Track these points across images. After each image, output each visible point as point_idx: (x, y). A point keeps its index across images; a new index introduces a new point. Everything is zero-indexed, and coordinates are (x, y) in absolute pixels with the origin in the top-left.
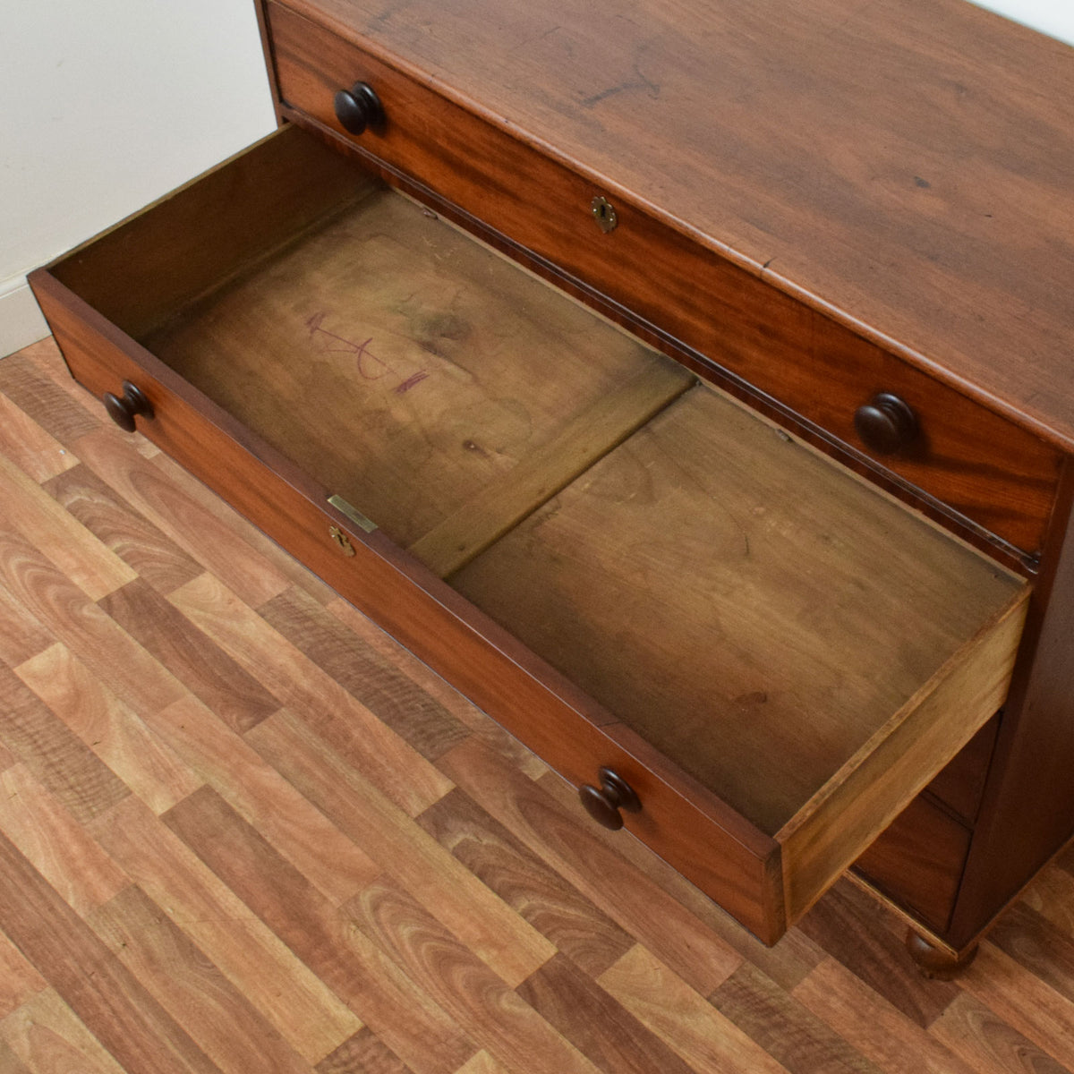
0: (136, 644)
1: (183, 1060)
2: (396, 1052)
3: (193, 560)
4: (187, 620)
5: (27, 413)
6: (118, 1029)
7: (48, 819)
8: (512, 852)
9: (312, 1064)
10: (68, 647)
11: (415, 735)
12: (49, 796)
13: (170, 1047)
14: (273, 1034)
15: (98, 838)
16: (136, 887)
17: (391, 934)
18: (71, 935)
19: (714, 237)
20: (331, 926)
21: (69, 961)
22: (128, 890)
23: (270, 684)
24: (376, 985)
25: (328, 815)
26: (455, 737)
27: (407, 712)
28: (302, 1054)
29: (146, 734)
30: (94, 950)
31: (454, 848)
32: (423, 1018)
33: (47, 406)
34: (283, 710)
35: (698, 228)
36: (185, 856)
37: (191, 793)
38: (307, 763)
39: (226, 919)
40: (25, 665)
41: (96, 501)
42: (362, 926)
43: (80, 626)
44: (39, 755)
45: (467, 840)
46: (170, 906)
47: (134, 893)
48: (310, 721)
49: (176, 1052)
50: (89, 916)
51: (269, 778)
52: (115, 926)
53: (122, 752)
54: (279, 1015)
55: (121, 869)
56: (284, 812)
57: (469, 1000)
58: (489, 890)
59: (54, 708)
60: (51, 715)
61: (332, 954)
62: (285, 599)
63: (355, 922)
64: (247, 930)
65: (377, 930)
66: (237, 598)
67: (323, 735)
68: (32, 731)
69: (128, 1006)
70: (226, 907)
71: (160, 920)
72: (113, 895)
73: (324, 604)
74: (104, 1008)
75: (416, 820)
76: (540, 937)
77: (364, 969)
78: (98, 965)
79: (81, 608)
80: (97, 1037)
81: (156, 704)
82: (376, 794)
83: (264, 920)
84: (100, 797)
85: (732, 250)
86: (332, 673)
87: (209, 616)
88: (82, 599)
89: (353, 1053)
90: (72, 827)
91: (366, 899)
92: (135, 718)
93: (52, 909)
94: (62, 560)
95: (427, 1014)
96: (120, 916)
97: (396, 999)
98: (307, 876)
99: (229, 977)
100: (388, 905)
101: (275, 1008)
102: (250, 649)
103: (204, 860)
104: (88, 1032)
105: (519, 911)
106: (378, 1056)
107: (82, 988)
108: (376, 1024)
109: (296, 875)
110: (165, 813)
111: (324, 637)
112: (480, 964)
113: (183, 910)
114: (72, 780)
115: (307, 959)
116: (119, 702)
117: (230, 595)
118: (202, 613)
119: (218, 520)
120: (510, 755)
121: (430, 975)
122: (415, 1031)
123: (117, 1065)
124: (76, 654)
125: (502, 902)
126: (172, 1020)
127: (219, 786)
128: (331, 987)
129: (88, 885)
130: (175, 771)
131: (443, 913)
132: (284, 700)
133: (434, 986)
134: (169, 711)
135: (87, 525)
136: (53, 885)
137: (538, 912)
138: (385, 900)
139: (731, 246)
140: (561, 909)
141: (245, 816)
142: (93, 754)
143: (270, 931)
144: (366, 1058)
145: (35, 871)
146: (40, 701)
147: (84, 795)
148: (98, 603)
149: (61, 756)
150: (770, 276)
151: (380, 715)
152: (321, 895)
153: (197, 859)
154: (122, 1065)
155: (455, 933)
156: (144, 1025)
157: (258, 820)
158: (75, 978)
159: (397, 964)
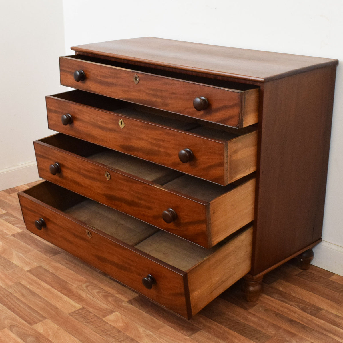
1: (31, 312)
2: (92, 312)
9: (68, 313)
13: (27, 310)
15: (9, 274)
16: (19, 283)
17: (91, 292)
20: (74, 290)
24: (86, 300)
28: (65, 312)
29: (23, 257)
30: (7, 293)
32: (99, 306)
37: (35, 267)
39: (44, 288)
42: (83, 290)
43: (6, 239)
46: (29, 286)
49: (29, 311)
51: (57, 265)
52: (13, 289)
53: (16, 260)
54: (59, 305)
56: (62, 270)
57: (113, 303)
61: (74, 295)
63: (81, 289)
64: (50, 290)
65: (87, 291)
69: (16, 303)
70: (44, 286)
71: (26, 288)
74: (9, 303)
77: (83, 297)
78: (8, 295)
79: (6, 236)
81: (27, 252)
83: (55, 289)
84: (10, 267)
88: (7, 234)
89: (79, 312)
90: (2, 272)
91: (84, 285)
92: (20, 254)
95: (101, 305)
96: (14, 287)
97: (92, 303)
98: (67, 281)
99: (45, 298)
100: (91, 286)
101: (57, 304)
103: (38, 278)
106: (87, 313)
107: (3, 299)
108: (86, 307)
109: (64, 281)
110: (28, 270)
113: (32, 287)
114: (2, 264)
115: (66, 295)
116: (16, 252)
121: (102, 299)
122: (97, 308)
126: (28, 305)
127: (43, 266)
130: (31, 263)
133: (103, 301)
134: (30, 253)
141: (50, 271)
142: (8, 260)
144: (83, 313)
147: (5, 267)
148: (11, 235)
152: (71, 285)
153: (36, 278)
156: (20, 306)
157: (54, 271)
158: (1, 297)
159: (93, 297)
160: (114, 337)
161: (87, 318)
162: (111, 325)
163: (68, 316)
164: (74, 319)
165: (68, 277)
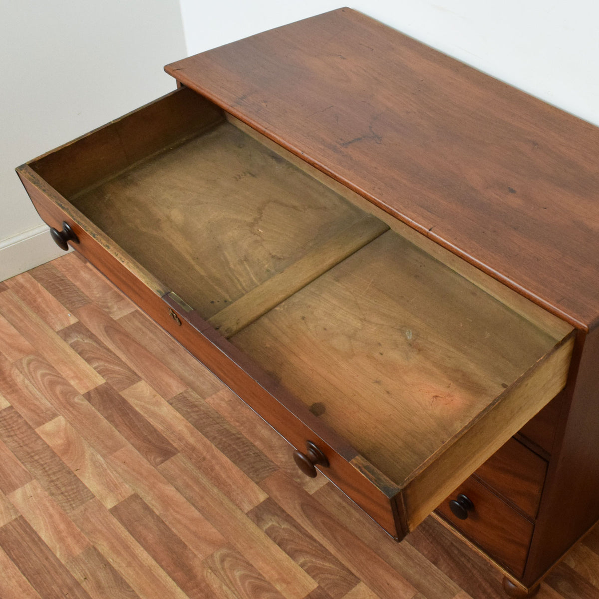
0: (102, 417)
3: (135, 374)
4: (131, 406)
5: (52, 294)
7: (48, 510)
8: (298, 533)
10: (65, 418)
11: (249, 469)
12: (50, 497)
15: (74, 521)
17: (229, 575)
18: (56, 572)
19: (404, 214)
21: (54, 587)
22: (89, 549)
23: (173, 441)
25: (199, 511)
26: (270, 470)
27: (245, 457)
29: (105, 466)
30: (69, 581)
31: (266, 530)
33: (63, 291)
34: (179, 454)
35: (397, 210)
36: (122, 531)
37: (126, 497)
38: (191, 483)
39: (141, 566)
40: (41, 427)
41: (86, 341)
42: (214, 571)
43: (73, 407)
44: (46, 476)
45: (273, 525)
46: (112, 558)
47: (92, 551)
48: (193, 460)
51: (170, 490)
53: (91, 475)
55: (86, 538)
58: (284, 553)
59: (55, 451)
60: (54, 454)
61: (197, 585)
62: (183, 396)
63: (211, 568)
64: (152, 571)
65: (222, 573)
66: (158, 395)
67: (199, 468)
68: (42, 463)
70: (142, 559)
71: (105, 565)
72: (81, 552)
73: (204, 398)
75: (247, 514)
76: (309, 578)
77: (214, 593)
78: (70, 589)
79: (73, 398)
81: (111, 449)
82: (226, 501)
83: (162, 566)
84: (78, 498)
85: (413, 222)
86: (206, 435)
87: (143, 403)
88: (75, 393)
90: (61, 514)
91: (217, 556)
92: (99, 457)
93: (47, 558)
94: (66, 372)
96: (84, 563)
98: (186, 543)
100: (229, 559)
102: (163, 421)
103: (132, 534)
105: (299, 563)
109: (180, 542)
110: (112, 508)
111: (203, 416)
112: (277, 592)
113: (118, 560)
114: (63, 489)
116: (91, 449)
117: (154, 392)
118: (139, 402)
119: (151, 353)
120: (298, 480)
124: (70, 422)
125: (290, 558)
127: (142, 494)
129: (68, 546)
130: (119, 485)
131: (259, 564)
132: (180, 449)
134: (118, 453)
135: (80, 354)
136: (49, 546)
137: (309, 564)
138: (228, 557)
139: (413, 220)
140: (322, 563)
141: (155, 510)
143: (165, 572)
145: (40, 538)
146: (48, 446)
147: (69, 497)
148: (83, 395)
149: (59, 477)
150: (432, 235)
151: (230, 458)
153: (128, 533)
155: (264, 575)
157: (162, 512)
158: (57, 596)
159: (232, 591)
165: (188, 529)
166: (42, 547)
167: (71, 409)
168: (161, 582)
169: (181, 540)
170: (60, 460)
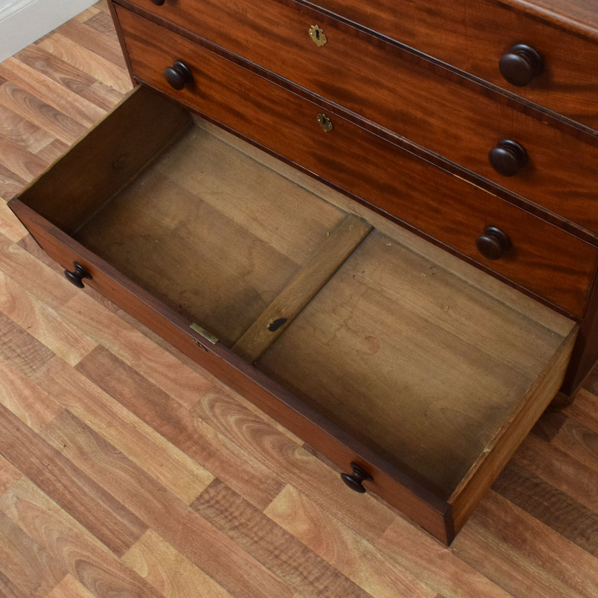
0: (44, 265)
1: (111, 511)
2: (237, 491)
6: (69, 496)
7: (7, 376)
9: (188, 504)
12: (7, 362)
13: (101, 503)
14: (163, 489)
15: (39, 384)
16: (67, 411)
17: (224, 422)
18: (32, 443)
20: (187, 420)
21: (33, 459)
22: (62, 413)
24: (219, 453)
28: (181, 499)
29: (59, 319)
30: (47, 451)
32: (250, 469)
36: (93, 388)
37: (91, 351)
39: (123, 424)
42: (205, 419)
43: (8, 258)
46: (89, 420)
47: (66, 415)
49: (106, 506)
50: (41, 431)
51: (137, 337)
52: (57, 435)
53: (46, 331)
54: (164, 478)
55: (56, 401)
56: (148, 356)
57: (275, 455)
61: (190, 437)
63: (200, 417)
64: (137, 429)
65: (215, 421)
69: (73, 482)
70: (122, 416)
71: (84, 428)
72: (53, 417)
74: (58, 485)
77: (210, 444)
78: (51, 460)
79: (8, 248)
80: (57, 503)
81: (62, 300)
83: (146, 422)
84: (37, 359)
88: (8, 242)
89: (212, 495)
90: (22, 379)
91: (205, 402)
92: (50, 310)
93: (18, 429)
95: (252, 467)
96: (60, 429)
97: (232, 460)
98: (168, 393)
99: (130, 458)
100: (219, 404)
101: (161, 473)
103: (104, 390)
104: (51, 501)
106: (227, 495)
107: (43, 474)
108: (222, 475)
109: (161, 392)
110: (77, 364)
113: (96, 421)
114: (18, 351)
116: (40, 301)
121: (250, 443)
122: (246, 478)
123: (72, 518)
124: (9, 275)
126: (99, 487)
127: (107, 345)
128: (192, 457)
129: (38, 413)
130: (79, 339)
133: (254, 450)
134: (71, 303)
136: (17, 415)
138: (216, 401)
141: (125, 361)
142: (28, 334)
143: (150, 428)
144: (220, 497)
145: (4, 408)
147: (27, 359)
148: (18, 243)
149: (10, 338)
152: (178, 403)
153: (100, 389)
154: (75, 518)
156: (85, 493)
157: (133, 362)
158: (38, 468)
159: (230, 439)
160: (296, 569)
161: (231, 514)
162: (285, 533)
163: (190, 512)
164: (203, 521)
165: (166, 376)
166: (11, 418)
167: (8, 261)
168: (149, 440)
169: (161, 390)
170: (8, 319)
